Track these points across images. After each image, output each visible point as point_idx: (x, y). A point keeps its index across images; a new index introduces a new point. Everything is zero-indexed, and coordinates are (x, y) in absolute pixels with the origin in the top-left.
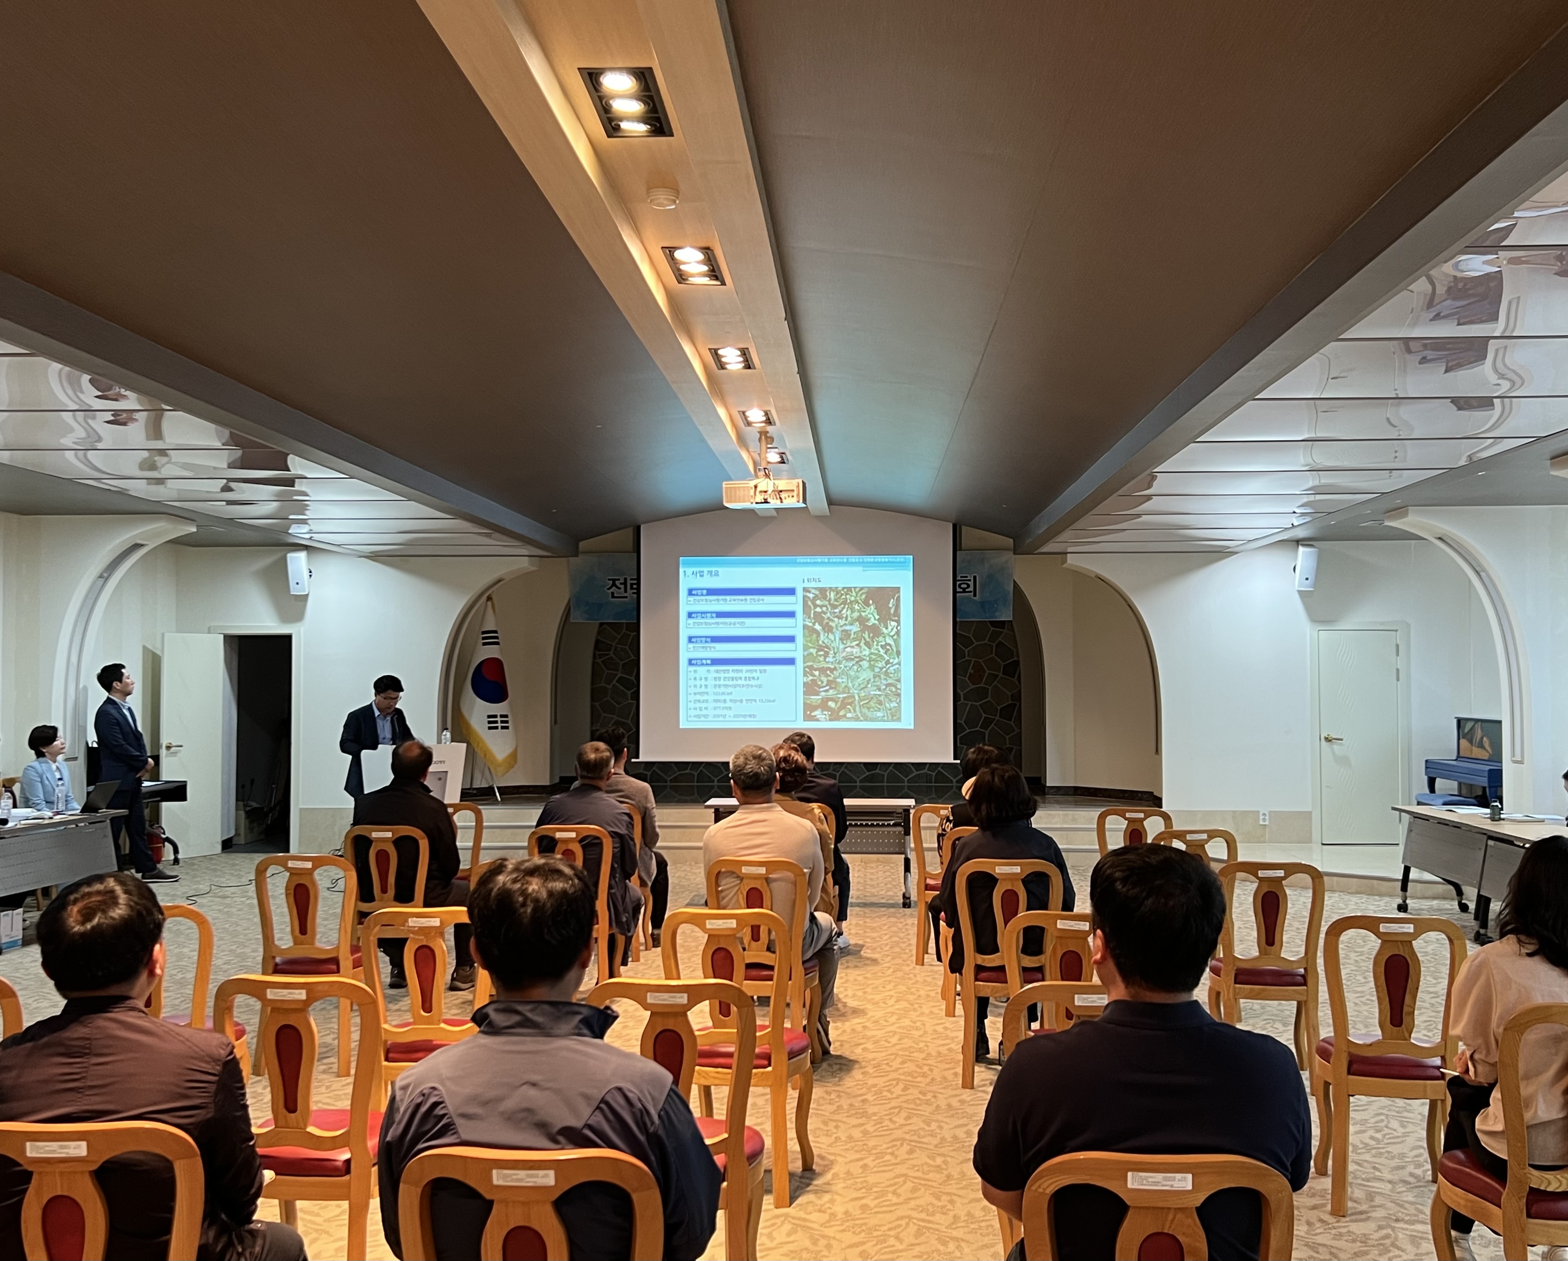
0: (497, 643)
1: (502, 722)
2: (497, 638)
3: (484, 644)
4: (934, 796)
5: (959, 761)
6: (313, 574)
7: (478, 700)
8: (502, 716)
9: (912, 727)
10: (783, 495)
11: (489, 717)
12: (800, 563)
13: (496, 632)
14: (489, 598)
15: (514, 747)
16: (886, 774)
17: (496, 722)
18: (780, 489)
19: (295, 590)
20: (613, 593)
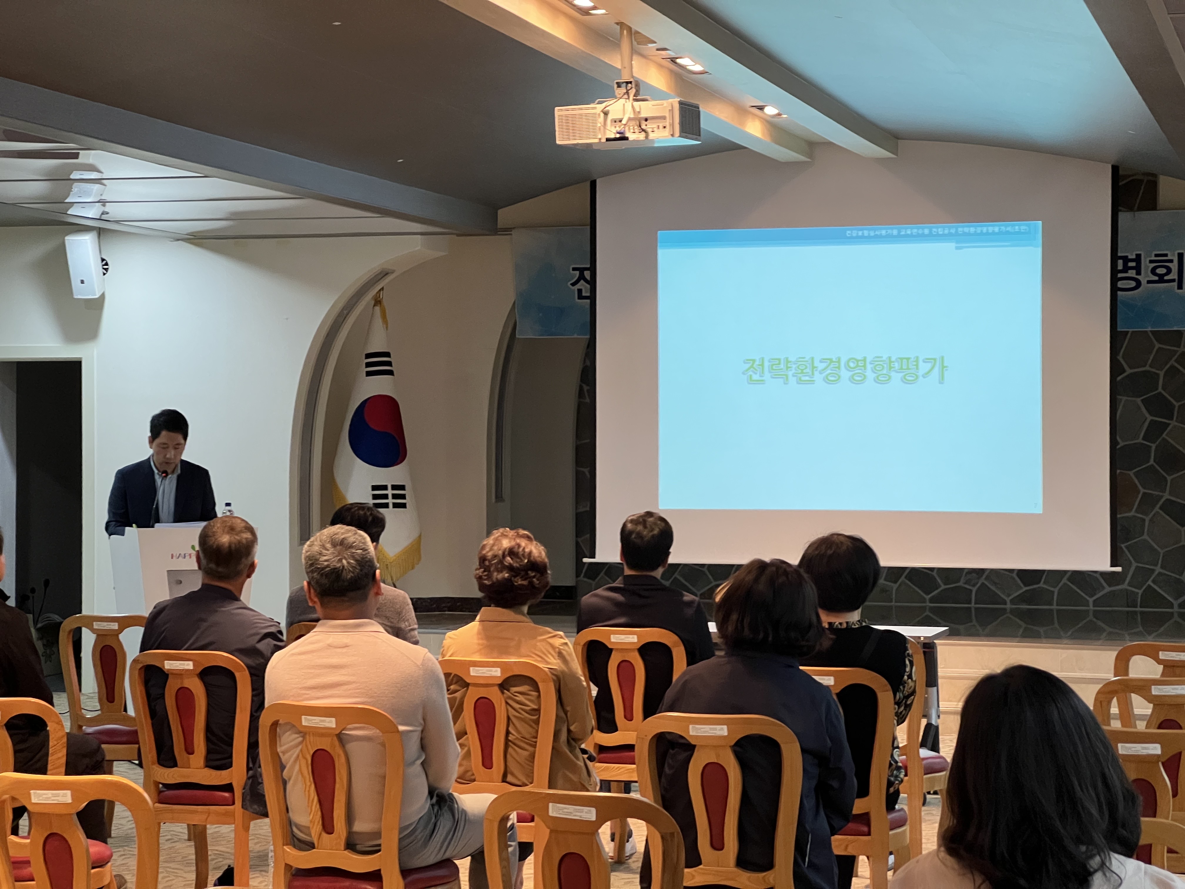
0: (391, 373)
1: (395, 496)
2: (389, 364)
3: (369, 374)
4: (1141, 629)
5: (1119, 569)
6: (110, 267)
7: (359, 463)
8: (394, 487)
9: (1039, 510)
10: (649, 126)
11: (374, 488)
12: (852, 237)
13: (387, 355)
14: (378, 302)
15: (415, 535)
16: (1056, 591)
17: (386, 497)
18: (643, 115)
19: (80, 292)
20: (580, 291)
